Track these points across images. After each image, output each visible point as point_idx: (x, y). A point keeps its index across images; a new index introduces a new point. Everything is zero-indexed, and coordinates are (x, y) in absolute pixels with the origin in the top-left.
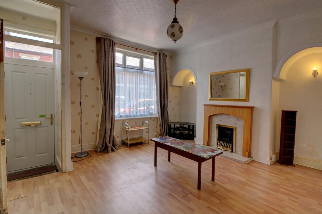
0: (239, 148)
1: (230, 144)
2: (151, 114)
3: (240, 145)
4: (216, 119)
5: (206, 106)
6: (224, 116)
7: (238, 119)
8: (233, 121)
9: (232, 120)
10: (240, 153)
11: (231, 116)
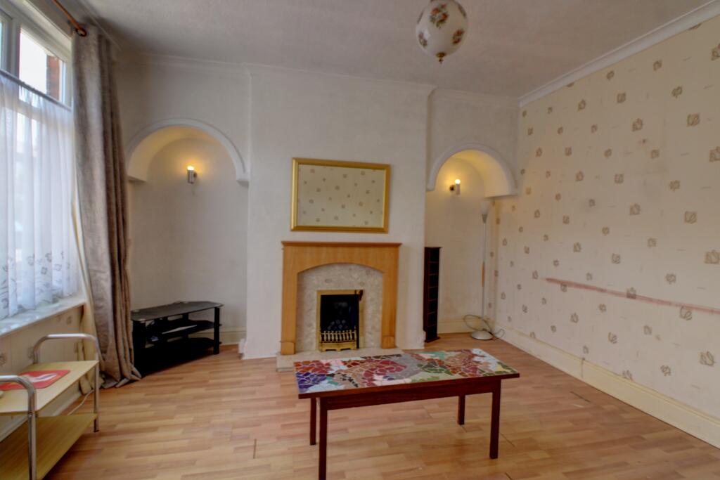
0: (371, 334)
1: (353, 331)
2: (56, 298)
3: (373, 328)
4: (314, 278)
5: (290, 248)
6: (337, 268)
7: (368, 273)
8: (358, 279)
9: (356, 276)
10: (372, 344)
11: (352, 267)
